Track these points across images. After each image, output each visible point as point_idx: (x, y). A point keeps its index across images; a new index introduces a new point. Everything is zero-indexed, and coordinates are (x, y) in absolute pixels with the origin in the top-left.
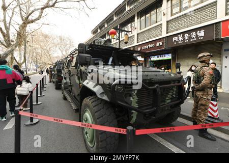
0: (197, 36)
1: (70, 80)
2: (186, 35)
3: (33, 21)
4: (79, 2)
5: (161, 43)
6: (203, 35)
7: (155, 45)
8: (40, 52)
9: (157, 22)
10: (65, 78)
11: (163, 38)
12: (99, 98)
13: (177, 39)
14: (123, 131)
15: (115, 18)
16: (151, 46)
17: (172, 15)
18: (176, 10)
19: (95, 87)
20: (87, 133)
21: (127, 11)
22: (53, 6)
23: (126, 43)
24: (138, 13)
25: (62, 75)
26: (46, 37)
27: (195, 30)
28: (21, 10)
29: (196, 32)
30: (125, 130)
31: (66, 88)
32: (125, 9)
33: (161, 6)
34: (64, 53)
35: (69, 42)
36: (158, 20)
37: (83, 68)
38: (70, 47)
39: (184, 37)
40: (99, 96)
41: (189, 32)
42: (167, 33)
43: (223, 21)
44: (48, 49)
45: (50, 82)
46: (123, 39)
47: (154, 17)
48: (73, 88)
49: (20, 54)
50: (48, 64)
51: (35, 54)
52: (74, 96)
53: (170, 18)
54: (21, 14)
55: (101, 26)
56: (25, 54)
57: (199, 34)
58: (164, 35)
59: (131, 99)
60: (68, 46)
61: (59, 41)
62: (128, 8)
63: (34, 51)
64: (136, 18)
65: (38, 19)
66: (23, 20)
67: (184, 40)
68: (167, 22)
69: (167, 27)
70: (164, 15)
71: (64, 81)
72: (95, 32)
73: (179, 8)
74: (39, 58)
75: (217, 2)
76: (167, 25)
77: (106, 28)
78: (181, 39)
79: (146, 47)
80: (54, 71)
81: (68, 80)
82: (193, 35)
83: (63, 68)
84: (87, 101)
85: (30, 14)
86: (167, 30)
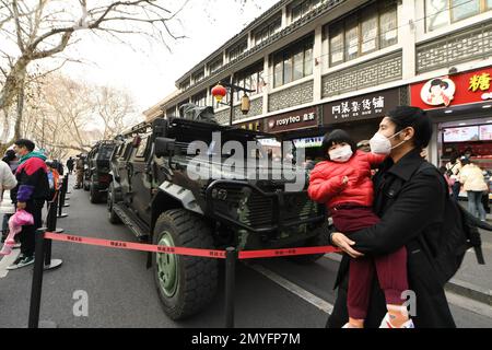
0: (372, 106)
1: (130, 182)
2: (354, 103)
3: (45, 54)
4: (151, 22)
5: (311, 117)
6: (382, 106)
7: (302, 118)
8: (54, 118)
9: (304, 76)
10: (118, 180)
11: (314, 106)
12: (187, 210)
13: (339, 109)
14: (221, 254)
15: (226, 61)
16: (293, 119)
17: (330, 65)
18: (338, 57)
19: (180, 192)
20: (162, 274)
21: (249, 49)
22: (95, 26)
23: (245, 112)
24: (270, 55)
25: (111, 173)
26: (72, 86)
27: (370, 96)
28: (19, 28)
29: (371, 100)
30: (224, 252)
31: (118, 200)
32: (246, 45)
33: (311, 47)
34: (111, 124)
35: (124, 100)
36: (306, 73)
37: (160, 161)
38: (125, 112)
39: (350, 106)
40: (187, 207)
41: (359, 98)
42: (322, 98)
43: (412, 84)
44: (73, 113)
45: (78, 187)
46: (239, 103)
47: (298, 66)
48: (136, 199)
49: (7, 122)
50: (72, 147)
51: (39, 124)
52: (138, 214)
53: (328, 71)
54: (19, 36)
55: (197, 73)
56: (18, 123)
57: (375, 104)
58: (317, 100)
59: (239, 211)
60: (121, 109)
61: (101, 98)
62: (251, 44)
63: (40, 117)
64: (266, 65)
65: (58, 50)
66: (23, 50)
67: (351, 112)
68: (323, 77)
69: (322, 87)
70: (317, 63)
71: (115, 185)
72: (183, 83)
73: (342, 54)
74: (51, 133)
75: (401, 50)
76: (323, 82)
77: (207, 78)
78: (346, 110)
79: (284, 121)
80: (91, 164)
81: (125, 183)
82: (366, 104)
83: (114, 159)
84: (167, 217)
85: (41, 39)
86: (322, 92)
